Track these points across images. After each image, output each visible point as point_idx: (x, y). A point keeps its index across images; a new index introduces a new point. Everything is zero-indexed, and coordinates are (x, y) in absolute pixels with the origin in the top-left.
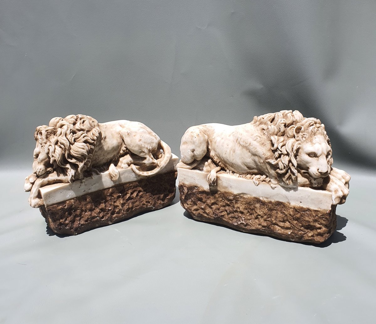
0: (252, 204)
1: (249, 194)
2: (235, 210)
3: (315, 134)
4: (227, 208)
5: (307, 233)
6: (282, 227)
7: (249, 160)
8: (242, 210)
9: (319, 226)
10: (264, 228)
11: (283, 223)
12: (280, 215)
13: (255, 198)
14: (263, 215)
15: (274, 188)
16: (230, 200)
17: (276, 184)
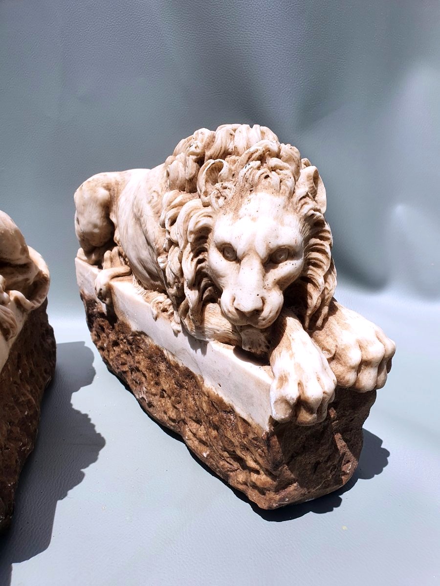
0: (155, 362)
1: (150, 338)
2: (135, 366)
3: (252, 188)
4: (129, 359)
5: (236, 470)
6: (195, 435)
7: (145, 254)
8: (144, 370)
9: (252, 464)
10: (173, 424)
11: (197, 426)
12: (191, 402)
13: (157, 348)
14: (170, 393)
15: (176, 333)
16: (130, 343)
17: (178, 324)
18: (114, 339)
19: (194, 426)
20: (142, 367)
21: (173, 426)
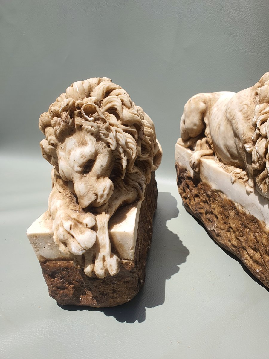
0: (227, 210)
1: (226, 194)
2: (210, 210)
4: (206, 206)
6: (251, 257)
7: (231, 142)
8: (217, 214)
10: (234, 249)
11: (254, 252)
12: (252, 237)
13: (230, 201)
14: (235, 230)
15: (248, 193)
16: (208, 196)
17: (252, 187)
18: (196, 193)
19: (252, 252)
20: (216, 212)
21: (234, 250)
